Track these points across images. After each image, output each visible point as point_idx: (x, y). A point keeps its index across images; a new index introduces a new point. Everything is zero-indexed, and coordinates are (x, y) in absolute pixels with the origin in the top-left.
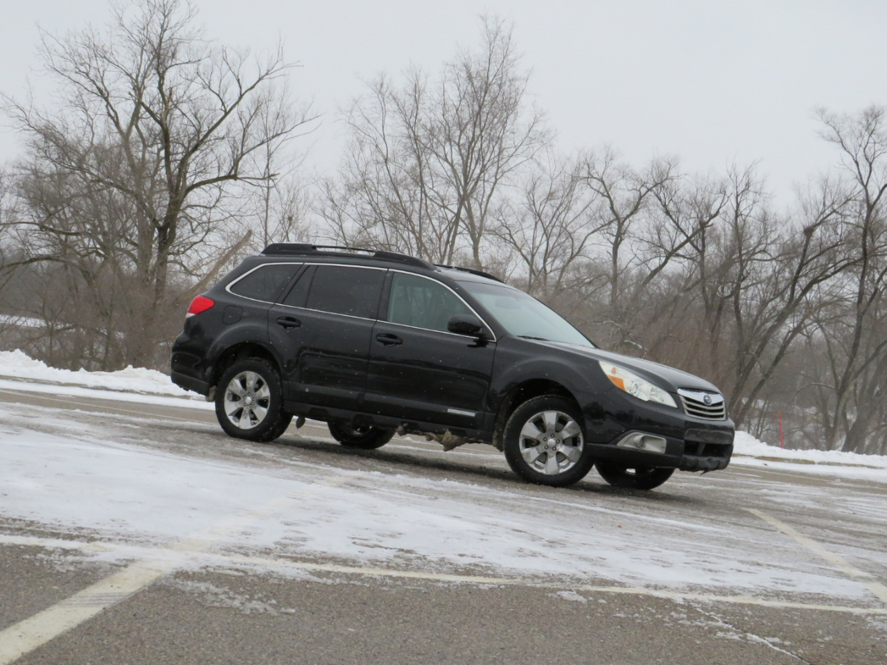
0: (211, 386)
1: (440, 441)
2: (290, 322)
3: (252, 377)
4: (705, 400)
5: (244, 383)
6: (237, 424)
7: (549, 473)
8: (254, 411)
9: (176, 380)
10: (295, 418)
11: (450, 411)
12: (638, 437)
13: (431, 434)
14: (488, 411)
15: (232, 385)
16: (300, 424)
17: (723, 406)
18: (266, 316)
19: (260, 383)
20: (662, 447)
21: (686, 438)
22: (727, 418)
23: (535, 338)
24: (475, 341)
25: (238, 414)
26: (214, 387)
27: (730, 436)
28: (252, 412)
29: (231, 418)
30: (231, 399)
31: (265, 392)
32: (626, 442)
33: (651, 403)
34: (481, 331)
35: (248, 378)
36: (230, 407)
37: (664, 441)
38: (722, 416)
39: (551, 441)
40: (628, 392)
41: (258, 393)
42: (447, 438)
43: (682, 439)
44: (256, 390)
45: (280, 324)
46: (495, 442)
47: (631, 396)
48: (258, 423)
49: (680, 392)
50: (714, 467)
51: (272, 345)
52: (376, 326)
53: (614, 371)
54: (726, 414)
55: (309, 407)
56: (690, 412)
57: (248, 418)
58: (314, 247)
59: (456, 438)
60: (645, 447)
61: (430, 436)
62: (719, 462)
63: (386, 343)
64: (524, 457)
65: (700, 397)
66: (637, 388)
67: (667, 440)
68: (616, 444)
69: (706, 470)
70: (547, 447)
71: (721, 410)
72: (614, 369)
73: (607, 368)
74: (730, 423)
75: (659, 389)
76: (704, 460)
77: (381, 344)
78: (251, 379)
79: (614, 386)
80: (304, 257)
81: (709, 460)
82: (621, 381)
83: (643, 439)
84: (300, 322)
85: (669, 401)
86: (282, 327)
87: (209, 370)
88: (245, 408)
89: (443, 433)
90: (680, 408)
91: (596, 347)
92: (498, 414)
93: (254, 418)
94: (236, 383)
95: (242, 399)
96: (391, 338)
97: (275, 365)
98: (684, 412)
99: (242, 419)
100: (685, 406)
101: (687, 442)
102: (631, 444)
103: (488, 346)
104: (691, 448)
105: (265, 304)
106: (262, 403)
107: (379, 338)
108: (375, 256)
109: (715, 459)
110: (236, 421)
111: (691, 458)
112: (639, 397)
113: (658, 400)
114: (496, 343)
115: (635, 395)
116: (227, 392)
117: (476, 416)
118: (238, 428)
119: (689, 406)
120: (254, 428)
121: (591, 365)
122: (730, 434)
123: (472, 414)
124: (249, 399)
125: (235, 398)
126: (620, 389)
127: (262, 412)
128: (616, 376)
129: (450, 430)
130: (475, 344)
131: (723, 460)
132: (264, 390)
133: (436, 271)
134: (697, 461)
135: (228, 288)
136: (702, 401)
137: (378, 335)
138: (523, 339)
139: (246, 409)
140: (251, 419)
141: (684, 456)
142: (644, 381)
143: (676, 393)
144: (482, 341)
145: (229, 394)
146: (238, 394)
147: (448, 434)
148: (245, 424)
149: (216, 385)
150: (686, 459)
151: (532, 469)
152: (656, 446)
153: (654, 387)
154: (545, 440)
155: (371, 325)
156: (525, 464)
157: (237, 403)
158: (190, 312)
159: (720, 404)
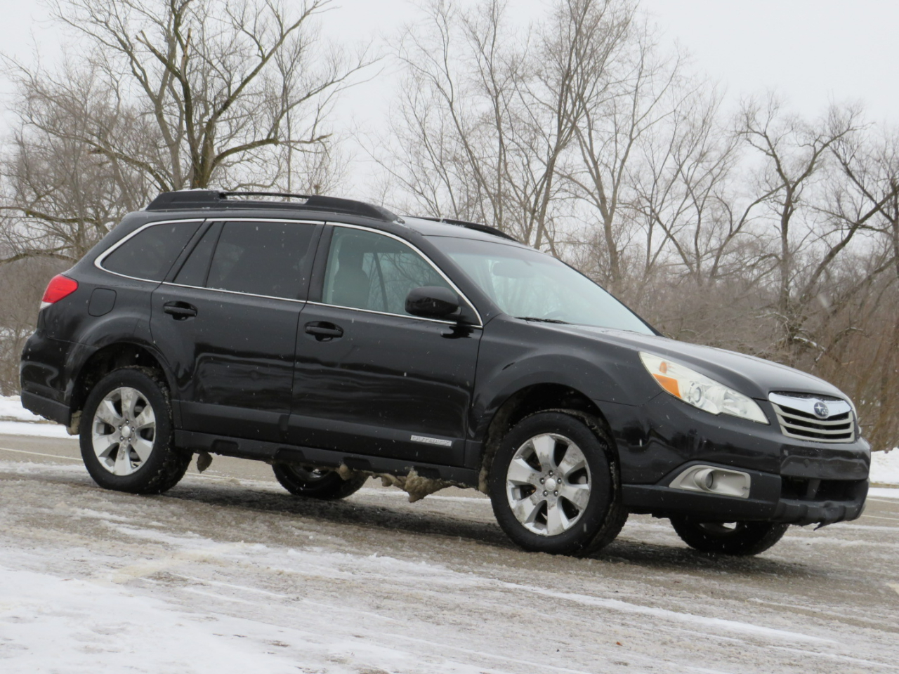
0: (73, 410)
1: (401, 486)
2: (181, 310)
3: (129, 395)
4: (817, 411)
5: (118, 405)
6: (111, 469)
7: (551, 534)
8: (135, 448)
9: (27, 404)
10: (195, 456)
11: (415, 438)
12: (703, 472)
13: (388, 475)
14: (470, 438)
15: (102, 410)
16: (204, 464)
17: (849, 420)
18: (147, 302)
19: (141, 403)
20: (745, 488)
21: (782, 472)
22: (856, 438)
23: (546, 321)
24: (451, 327)
25: (113, 453)
26: (79, 413)
27: (861, 465)
28: (132, 450)
29: (102, 461)
30: (102, 431)
31: (148, 417)
32: (683, 481)
33: (722, 416)
34: (458, 312)
35: (123, 397)
36: (101, 444)
37: (747, 478)
38: (848, 435)
39: (551, 482)
40: (686, 400)
41: (138, 419)
42: (412, 482)
43: (777, 473)
44: (136, 414)
45: (168, 312)
46: (482, 485)
47: (691, 406)
48: (140, 465)
49: (773, 398)
50: (837, 517)
51: (155, 346)
52: (306, 311)
53: (664, 368)
54: (856, 430)
55: (210, 439)
56: (790, 430)
57: (127, 458)
58: (223, 195)
59: (425, 480)
60: (715, 488)
61: (386, 478)
62: (845, 509)
63: (320, 337)
64: (516, 514)
65: (807, 405)
66: (701, 393)
67: (751, 474)
68: (668, 485)
69: (823, 522)
70: (545, 493)
71: (847, 426)
72: (663, 364)
73: (652, 363)
74: (864, 445)
75: (737, 395)
76: (817, 506)
77: (313, 338)
78: (128, 398)
79: (663, 392)
80: (207, 211)
81: (826, 506)
82: (674, 383)
83: (712, 475)
84: (196, 310)
85: (755, 414)
86: (170, 317)
87: (70, 386)
88: (121, 444)
89: (406, 473)
90: (773, 425)
91: (657, 333)
92: (485, 441)
93: (135, 459)
94: (108, 405)
95: (117, 430)
96: (327, 329)
97: (161, 376)
98: (780, 432)
99: (118, 460)
100: (782, 421)
101: (785, 478)
102: (693, 485)
103: (471, 335)
104: (795, 487)
105: (148, 283)
106: (145, 433)
107: (309, 328)
108: (308, 203)
109: (836, 504)
110: (110, 465)
111: (796, 504)
112: (705, 408)
113: (737, 412)
114: (482, 329)
115: (698, 405)
116: (96, 422)
117: (453, 445)
118: (113, 475)
119: (787, 420)
120: (135, 473)
121: (628, 358)
122: (862, 461)
123: (447, 443)
124: (126, 430)
125: (108, 430)
126: (673, 396)
127: (145, 448)
128: (669, 375)
129: (416, 468)
130: (451, 332)
131: (850, 505)
132: (147, 414)
133: (395, 222)
134: (806, 508)
135: (98, 263)
136: (812, 412)
137: (307, 325)
138: (524, 322)
139: (124, 445)
140: (132, 459)
141: (782, 501)
142: (714, 382)
143: (766, 400)
144: (463, 329)
145: (99, 425)
146: (111, 422)
147: (413, 475)
148: (123, 467)
149: (81, 409)
150: (785, 505)
151: (528, 531)
152: (733, 487)
153: (730, 391)
154: (542, 481)
155: (297, 309)
156: (519, 524)
157: (110, 436)
158: (46, 300)
159: (845, 416)
